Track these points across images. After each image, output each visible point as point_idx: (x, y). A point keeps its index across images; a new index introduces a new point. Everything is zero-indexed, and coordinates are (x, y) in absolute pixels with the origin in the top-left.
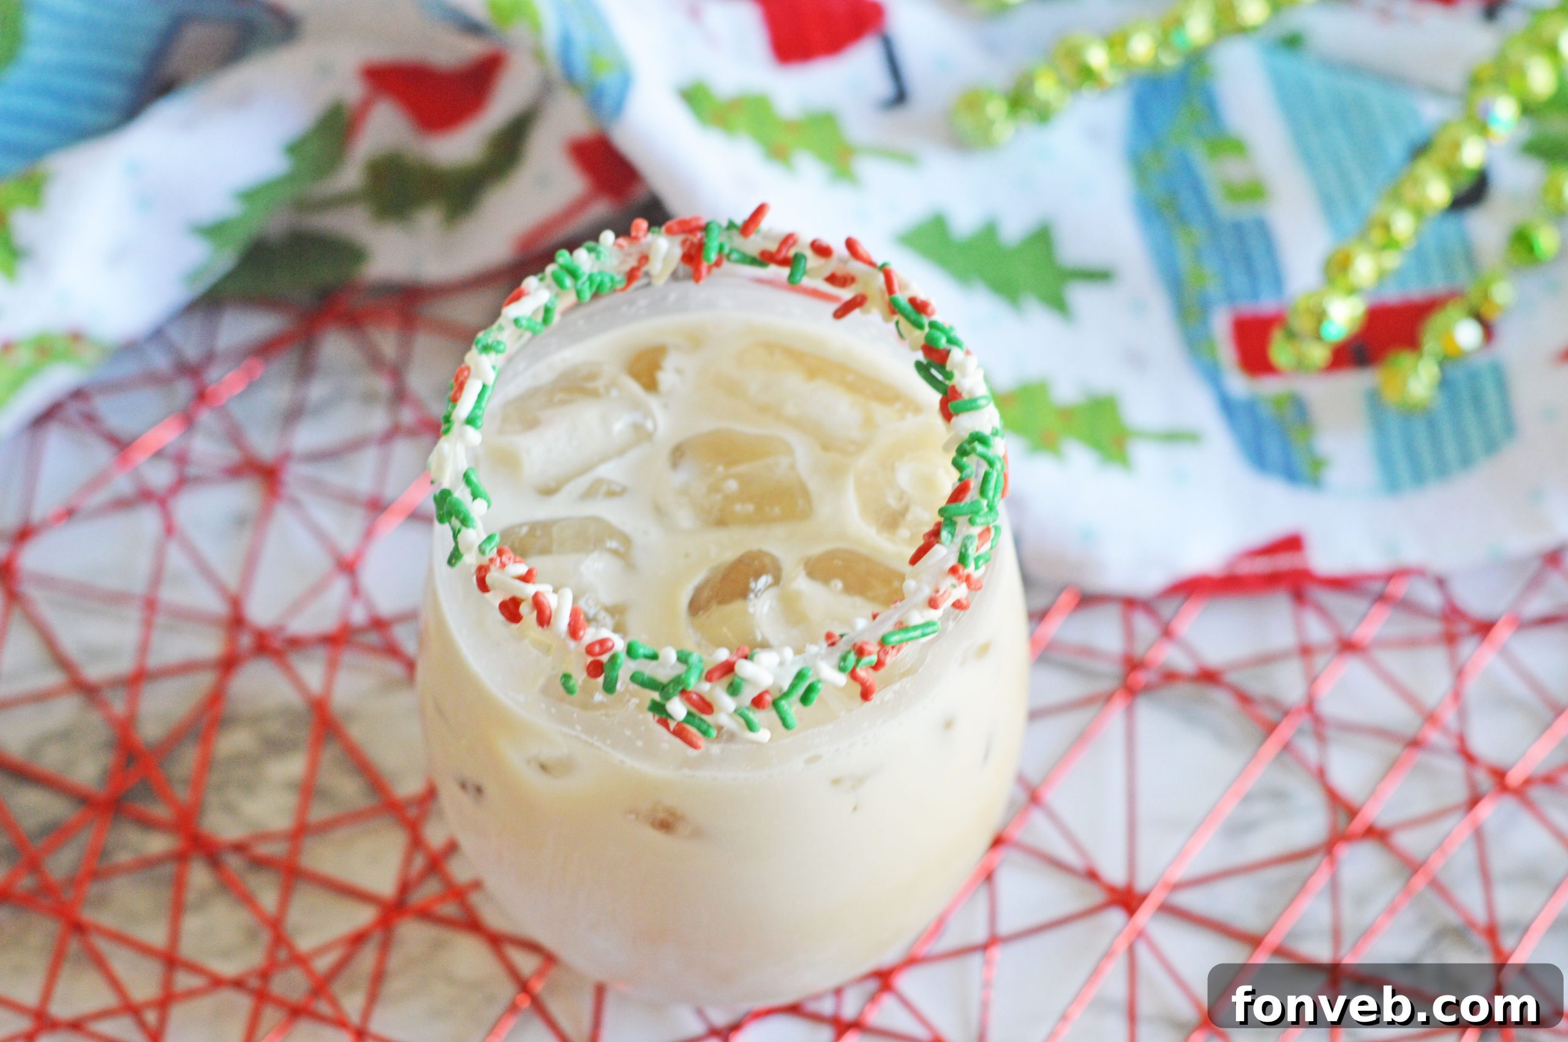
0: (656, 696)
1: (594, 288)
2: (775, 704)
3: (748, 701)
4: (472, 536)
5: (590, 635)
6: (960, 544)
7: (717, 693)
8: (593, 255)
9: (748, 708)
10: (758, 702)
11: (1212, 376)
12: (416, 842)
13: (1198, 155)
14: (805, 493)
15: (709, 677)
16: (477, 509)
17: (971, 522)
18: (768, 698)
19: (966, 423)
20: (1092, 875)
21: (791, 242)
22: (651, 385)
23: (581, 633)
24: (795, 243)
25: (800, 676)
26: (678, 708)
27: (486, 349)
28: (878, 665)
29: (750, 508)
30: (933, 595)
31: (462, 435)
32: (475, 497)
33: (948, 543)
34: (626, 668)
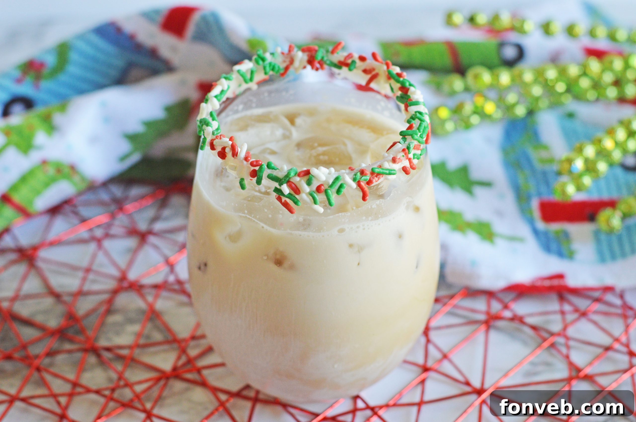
0: (276, 185)
1: (271, 67)
2: (326, 191)
3: (314, 188)
4: (211, 129)
5: (253, 159)
6: (407, 144)
7: (302, 183)
8: (272, 56)
9: (314, 192)
10: (319, 189)
11: (531, 222)
15: (299, 175)
16: (213, 122)
17: (413, 138)
18: (323, 188)
20: (468, 384)
21: (350, 57)
22: (292, 122)
23: (249, 159)
24: (352, 57)
25: (337, 179)
26: (286, 189)
27: (226, 79)
28: (369, 183)
31: (212, 102)
33: (402, 143)
34: (266, 172)
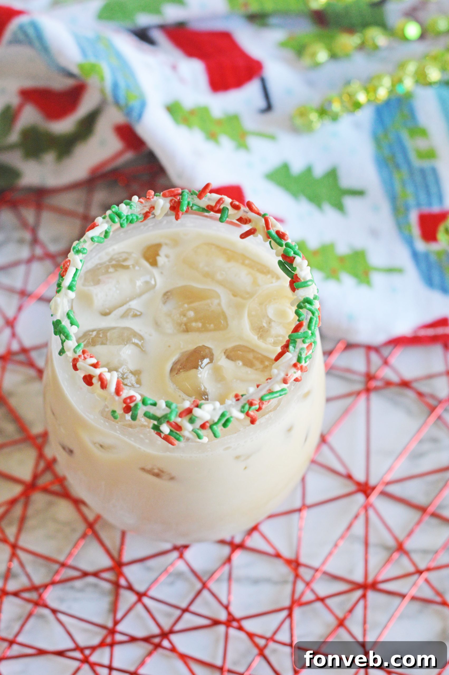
0: (156, 423)
1: (129, 221)
2: (211, 427)
3: (198, 426)
4: (71, 344)
5: (126, 393)
6: (298, 352)
7: (184, 422)
8: (128, 207)
9: (198, 429)
10: (203, 426)
11: (409, 242)
12: (41, 456)
13: (405, 135)
14: (225, 318)
15: (181, 415)
16: (73, 330)
17: (304, 342)
18: (208, 425)
19: (302, 293)
20: (349, 477)
21: (221, 202)
22: (154, 263)
23: (121, 393)
24: (223, 202)
25: (223, 415)
26: (165, 429)
27: (78, 252)
28: (260, 409)
29: (200, 325)
30: (285, 377)
31: (66, 295)
32: (72, 324)
33: (292, 352)
34: (142, 410)
